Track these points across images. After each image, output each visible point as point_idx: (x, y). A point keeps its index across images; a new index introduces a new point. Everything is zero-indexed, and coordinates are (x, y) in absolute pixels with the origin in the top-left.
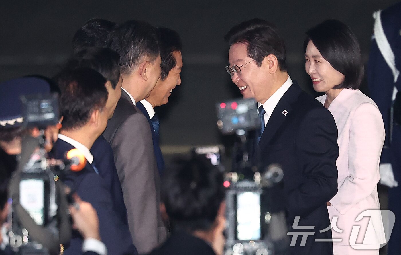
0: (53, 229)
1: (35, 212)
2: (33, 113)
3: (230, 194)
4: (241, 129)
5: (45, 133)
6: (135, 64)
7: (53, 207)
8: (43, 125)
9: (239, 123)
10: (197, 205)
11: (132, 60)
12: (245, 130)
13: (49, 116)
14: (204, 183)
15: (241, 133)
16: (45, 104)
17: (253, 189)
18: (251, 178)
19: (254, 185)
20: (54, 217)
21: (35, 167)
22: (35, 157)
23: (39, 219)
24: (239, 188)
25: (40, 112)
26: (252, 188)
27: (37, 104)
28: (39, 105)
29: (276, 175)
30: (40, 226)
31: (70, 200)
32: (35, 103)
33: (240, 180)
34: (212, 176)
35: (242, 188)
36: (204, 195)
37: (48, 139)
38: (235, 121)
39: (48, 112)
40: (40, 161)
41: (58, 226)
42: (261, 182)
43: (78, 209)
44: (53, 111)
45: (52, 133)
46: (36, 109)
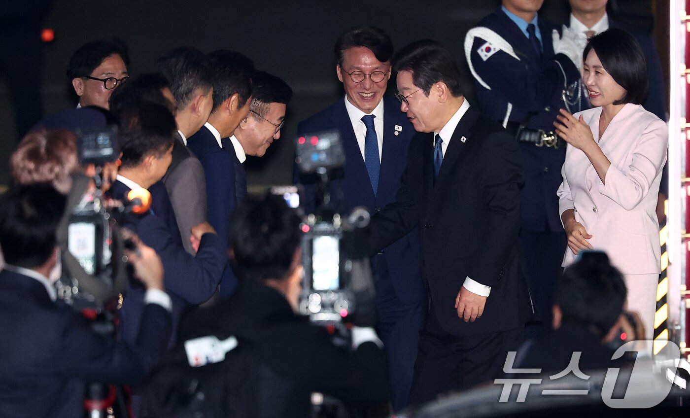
0: (106, 279)
1: (85, 260)
2: (89, 148)
3: (306, 239)
4: (321, 167)
5: (102, 170)
6: (188, 99)
7: (107, 254)
8: (100, 162)
9: (319, 160)
10: (268, 250)
11: (186, 94)
12: (326, 168)
13: (107, 152)
14: (277, 227)
15: (322, 171)
16: (102, 139)
17: (331, 234)
18: (330, 221)
19: (333, 229)
20: (108, 265)
21: (87, 210)
22: (87, 198)
23: (89, 267)
24: (316, 232)
25: (97, 147)
26: (331, 231)
27: (94, 138)
28: (96, 140)
29: (361, 218)
30: (91, 276)
31: (130, 246)
32: (91, 137)
33: (317, 223)
34: (286, 219)
35: (320, 232)
36: (277, 239)
37: (106, 177)
38: (315, 158)
39: (105, 147)
40: (92, 203)
41: (113, 276)
42: (341, 225)
43: (140, 256)
44: (112, 146)
45: (110, 171)
46: (92, 143)
